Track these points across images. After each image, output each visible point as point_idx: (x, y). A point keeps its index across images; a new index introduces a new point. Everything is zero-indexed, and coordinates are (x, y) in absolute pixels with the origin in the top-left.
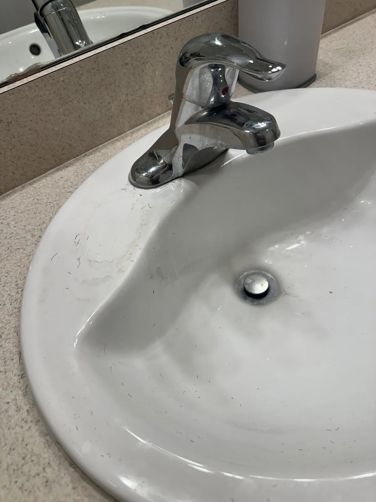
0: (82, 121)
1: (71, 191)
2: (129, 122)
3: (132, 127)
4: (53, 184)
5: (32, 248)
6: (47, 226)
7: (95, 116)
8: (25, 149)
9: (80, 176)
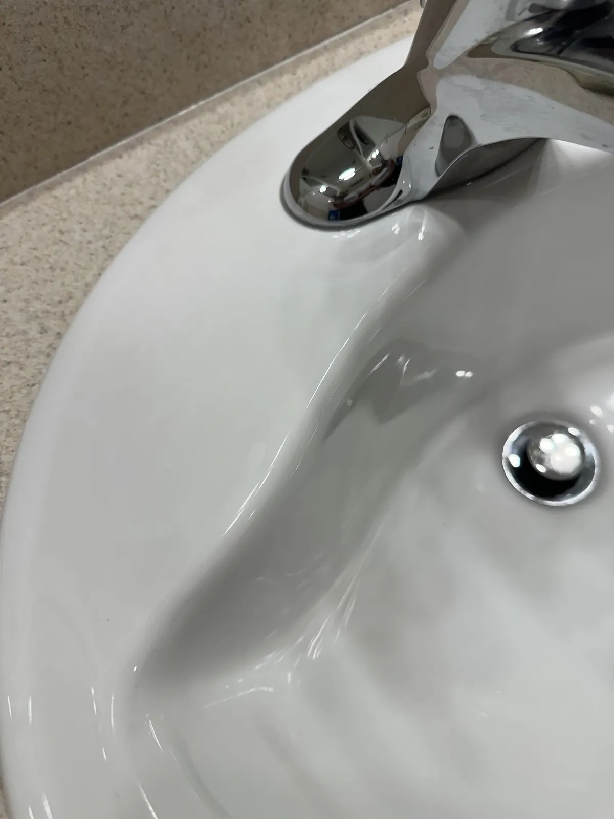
0: (173, 29)
1: (139, 213)
2: (290, 36)
3: (296, 49)
4: (98, 193)
5: (39, 364)
6: (77, 308)
7: (206, 15)
8: (30, 101)
9: (162, 175)
